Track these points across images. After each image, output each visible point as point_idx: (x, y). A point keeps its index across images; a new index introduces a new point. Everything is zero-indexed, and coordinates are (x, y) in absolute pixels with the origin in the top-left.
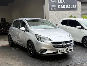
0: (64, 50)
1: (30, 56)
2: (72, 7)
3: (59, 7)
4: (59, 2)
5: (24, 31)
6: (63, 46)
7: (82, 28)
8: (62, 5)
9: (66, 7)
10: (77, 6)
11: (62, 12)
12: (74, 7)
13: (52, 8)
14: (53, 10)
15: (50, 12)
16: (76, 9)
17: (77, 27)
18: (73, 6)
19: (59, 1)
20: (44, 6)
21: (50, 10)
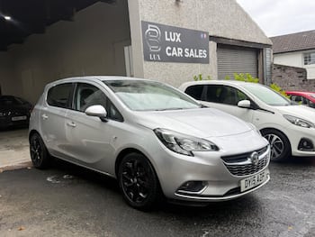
0: (256, 179)
1: (135, 208)
2: (198, 54)
3: (169, 51)
4: (167, 39)
5: (103, 119)
6: (253, 165)
7: (254, 106)
8: (174, 49)
9: (184, 53)
10: (208, 53)
11: (175, 65)
12: (202, 54)
13: (153, 53)
14: (153, 60)
15: (147, 65)
16: (206, 61)
17: (241, 103)
18: (200, 51)
19: (169, 37)
20: (126, 48)
21: (147, 59)
